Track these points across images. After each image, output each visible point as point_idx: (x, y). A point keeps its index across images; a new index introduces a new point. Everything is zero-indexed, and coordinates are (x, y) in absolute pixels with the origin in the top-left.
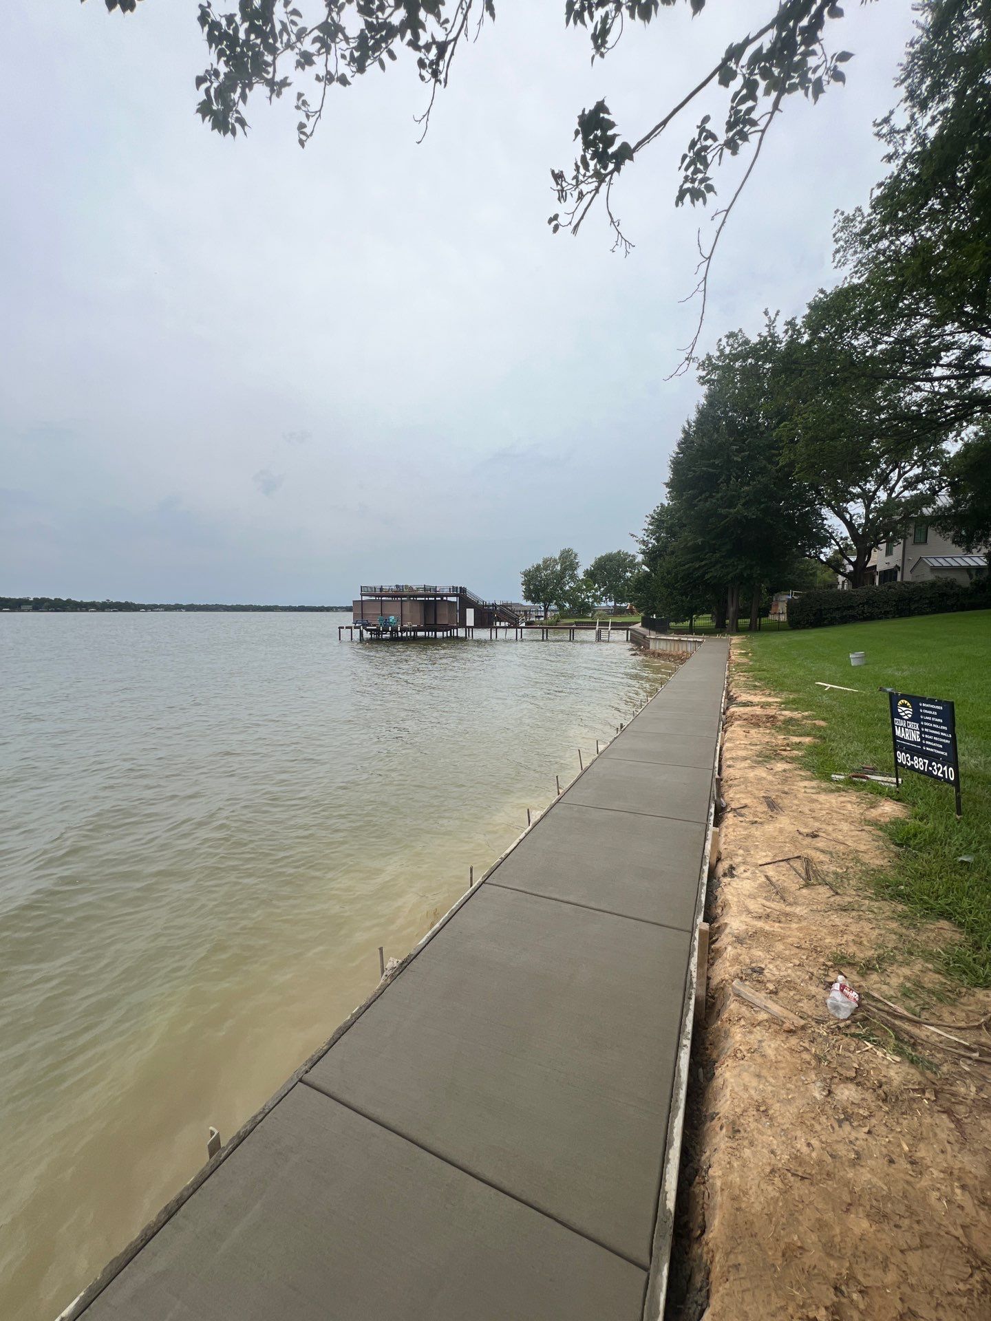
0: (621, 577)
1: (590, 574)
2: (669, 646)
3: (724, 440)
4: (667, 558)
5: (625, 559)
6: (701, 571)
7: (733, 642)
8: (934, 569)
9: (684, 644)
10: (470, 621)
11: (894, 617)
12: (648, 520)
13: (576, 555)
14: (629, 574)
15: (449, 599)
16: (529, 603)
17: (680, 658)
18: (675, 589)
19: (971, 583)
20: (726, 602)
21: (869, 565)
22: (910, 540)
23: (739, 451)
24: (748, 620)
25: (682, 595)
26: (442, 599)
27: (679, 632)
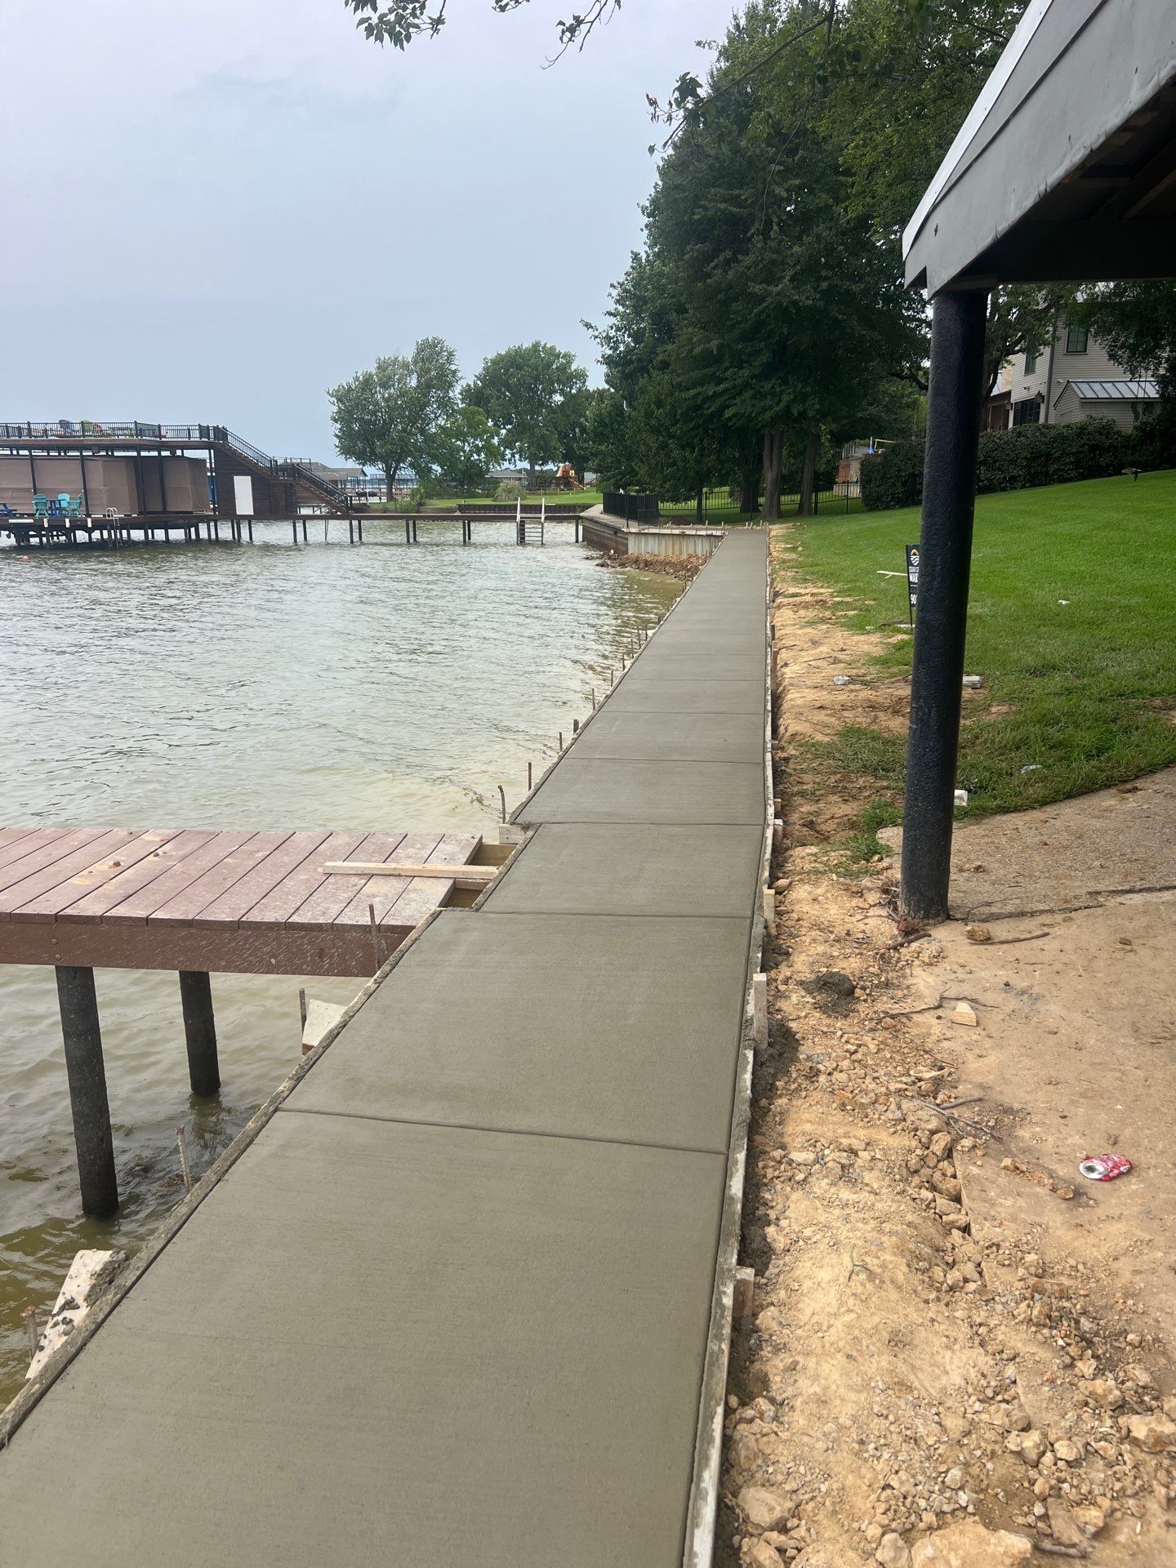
0: (541, 404)
1: (475, 396)
2: (663, 546)
3: (758, 151)
4: (654, 373)
5: (549, 365)
6: (718, 402)
7: (773, 533)
8: (1086, 402)
9: (691, 541)
10: (244, 503)
11: (1023, 487)
12: (615, 293)
13: (451, 354)
14: (558, 398)
15: (189, 453)
16: (352, 464)
17: (684, 568)
18: (670, 436)
19: (1135, 428)
20: (760, 460)
21: (995, 392)
22: (1061, 346)
23: (784, 175)
24: (797, 498)
25: (683, 448)
26: (173, 453)
27: (679, 520)
